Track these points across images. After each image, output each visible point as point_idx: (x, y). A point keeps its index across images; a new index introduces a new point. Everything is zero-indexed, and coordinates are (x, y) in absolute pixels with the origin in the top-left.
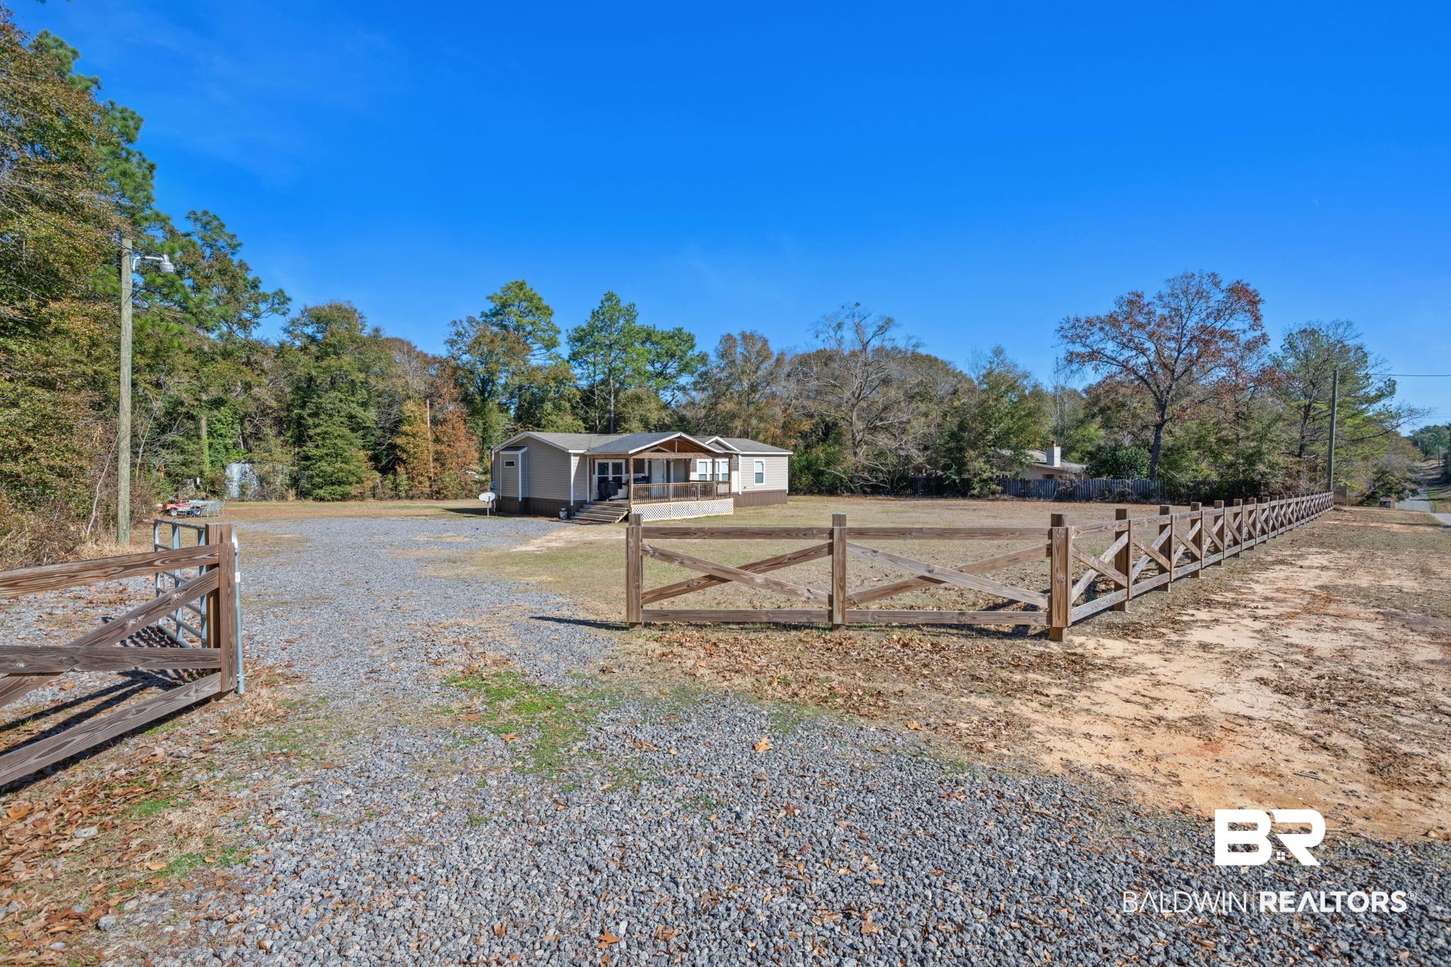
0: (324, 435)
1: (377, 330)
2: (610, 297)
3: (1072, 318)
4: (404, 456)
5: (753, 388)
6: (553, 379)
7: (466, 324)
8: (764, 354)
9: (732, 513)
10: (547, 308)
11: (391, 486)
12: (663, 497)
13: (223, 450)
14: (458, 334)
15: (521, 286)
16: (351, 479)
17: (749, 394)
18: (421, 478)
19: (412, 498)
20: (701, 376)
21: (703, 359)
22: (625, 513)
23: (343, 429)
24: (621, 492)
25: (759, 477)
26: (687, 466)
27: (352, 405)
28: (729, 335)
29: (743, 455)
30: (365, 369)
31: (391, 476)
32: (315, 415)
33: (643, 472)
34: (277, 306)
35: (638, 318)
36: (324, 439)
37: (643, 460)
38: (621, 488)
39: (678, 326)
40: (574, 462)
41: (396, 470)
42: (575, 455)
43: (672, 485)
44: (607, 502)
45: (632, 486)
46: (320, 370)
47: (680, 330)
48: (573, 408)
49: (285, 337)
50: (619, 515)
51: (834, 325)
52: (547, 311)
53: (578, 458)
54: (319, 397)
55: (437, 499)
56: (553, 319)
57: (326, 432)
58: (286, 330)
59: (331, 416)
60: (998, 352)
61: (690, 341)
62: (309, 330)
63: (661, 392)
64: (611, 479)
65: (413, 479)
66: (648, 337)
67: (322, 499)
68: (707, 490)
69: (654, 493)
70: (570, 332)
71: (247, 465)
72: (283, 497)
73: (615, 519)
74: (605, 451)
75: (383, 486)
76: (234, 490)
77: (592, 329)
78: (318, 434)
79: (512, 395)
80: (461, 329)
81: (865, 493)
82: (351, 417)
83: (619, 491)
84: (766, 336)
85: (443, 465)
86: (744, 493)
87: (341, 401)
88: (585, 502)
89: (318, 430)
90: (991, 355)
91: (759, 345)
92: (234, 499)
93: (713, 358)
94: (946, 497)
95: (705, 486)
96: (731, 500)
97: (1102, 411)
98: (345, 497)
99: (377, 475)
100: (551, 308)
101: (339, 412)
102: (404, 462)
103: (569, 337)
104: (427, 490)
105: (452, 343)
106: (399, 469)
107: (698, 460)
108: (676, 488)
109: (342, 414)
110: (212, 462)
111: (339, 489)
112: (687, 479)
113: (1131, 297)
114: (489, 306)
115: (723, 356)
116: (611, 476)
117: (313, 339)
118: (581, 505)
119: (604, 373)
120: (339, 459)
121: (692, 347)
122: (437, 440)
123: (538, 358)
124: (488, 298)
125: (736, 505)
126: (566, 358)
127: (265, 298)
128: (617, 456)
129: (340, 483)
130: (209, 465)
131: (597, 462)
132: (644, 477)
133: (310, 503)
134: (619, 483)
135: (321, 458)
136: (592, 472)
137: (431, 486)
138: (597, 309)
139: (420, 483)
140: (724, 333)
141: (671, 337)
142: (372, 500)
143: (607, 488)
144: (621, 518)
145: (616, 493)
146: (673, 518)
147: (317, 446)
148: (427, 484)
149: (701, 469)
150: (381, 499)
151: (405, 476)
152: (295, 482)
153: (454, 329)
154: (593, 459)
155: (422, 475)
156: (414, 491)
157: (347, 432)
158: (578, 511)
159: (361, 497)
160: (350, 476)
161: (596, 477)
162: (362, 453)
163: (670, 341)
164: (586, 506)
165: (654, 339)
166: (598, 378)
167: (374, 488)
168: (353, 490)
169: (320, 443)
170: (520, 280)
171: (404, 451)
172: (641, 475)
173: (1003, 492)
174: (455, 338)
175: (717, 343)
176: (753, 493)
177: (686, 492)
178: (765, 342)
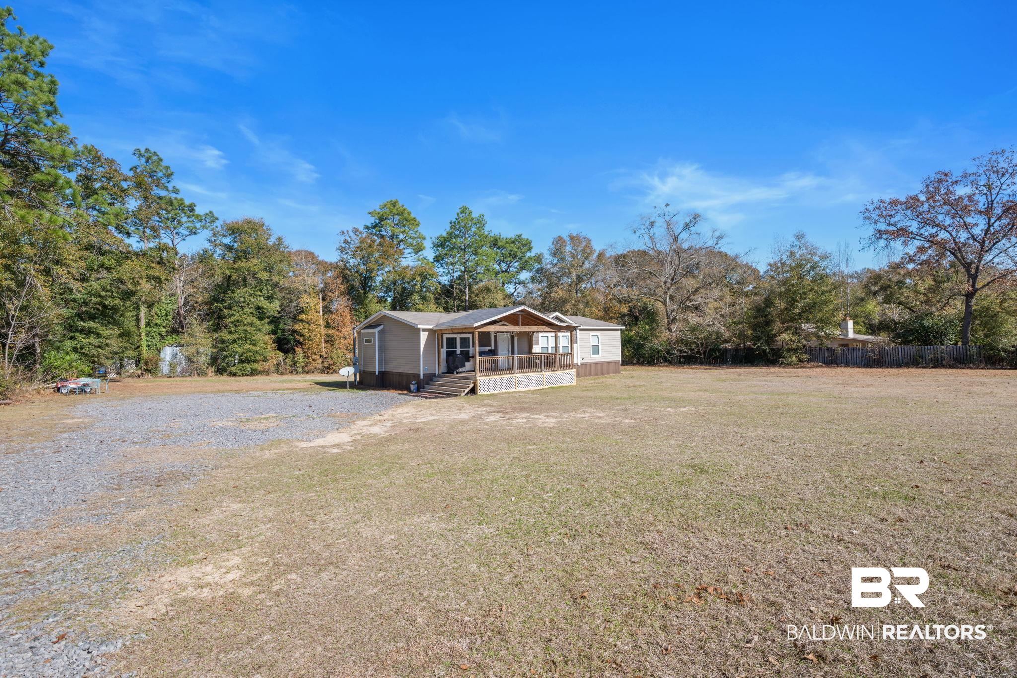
0: (237, 323)
1: (279, 239)
2: (464, 210)
3: (876, 201)
4: (301, 339)
5: (580, 280)
6: (419, 275)
7: (351, 234)
8: (589, 251)
9: (574, 384)
10: (414, 220)
11: (291, 363)
12: (509, 369)
13: (158, 337)
14: (346, 242)
15: (394, 204)
16: (258, 358)
17: (576, 284)
18: (314, 357)
19: (307, 373)
20: (537, 271)
21: (539, 258)
22: (471, 386)
23: (252, 318)
24: (468, 365)
25: (596, 350)
26: (529, 339)
27: (259, 298)
28: (559, 237)
29: (581, 330)
30: (269, 269)
31: (291, 355)
32: (230, 307)
33: (489, 345)
34: (208, 224)
35: (486, 225)
36: (236, 326)
37: (488, 333)
38: (469, 361)
39: (519, 234)
40: (423, 336)
41: (294, 350)
42: (424, 330)
43: (516, 357)
44: (455, 374)
45: (478, 358)
46: (232, 270)
47: (520, 236)
48: (436, 299)
49: (209, 246)
50: (465, 388)
51: (648, 223)
52: (414, 222)
53: (427, 333)
54: (233, 293)
55: (328, 373)
56: (420, 229)
57: (238, 321)
58: (209, 241)
59: (242, 308)
60: (800, 237)
61: (528, 245)
62: (227, 240)
63: (506, 286)
64: (458, 352)
65: (308, 358)
66: (495, 243)
67: (235, 375)
68: (550, 362)
69: (500, 364)
70: (433, 239)
71: (178, 349)
72: (204, 374)
73: (461, 392)
74: (452, 326)
75: (285, 364)
76: (165, 368)
77: (451, 235)
78: (232, 322)
79: (389, 290)
80: (347, 238)
81: (680, 363)
82: (258, 308)
83: (467, 364)
84: (589, 236)
85: (332, 345)
86: (582, 364)
87: (250, 295)
88: (434, 375)
89: (232, 319)
90: (794, 239)
91: (584, 244)
92: (163, 376)
93: (548, 258)
94: (757, 366)
95: (548, 358)
96: (573, 371)
97: (884, 288)
98: (254, 373)
99: (280, 355)
100: (418, 219)
101: (248, 304)
102: (301, 344)
103: (433, 243)
104: (320, 366)
105: (342, 250)
106: (297, 350)
107: (540, 334)
108: (520, 361)
109: (251, 306)
110: (149, 346)
111: (248, 367)
112: (530, 351)
113: (938, 176)
114: (371, 221)
115: (554, 254)
116: (458, 350)
117: (230, 248)
118: (430, 378)
119: (461, 271)
120: (248, 342)
121: (530, 249)
122: (328, 326)
123: (409, 260)
124: (369, 213)
125: (578, 375)
126: (431, 260)
127: (199, 218)
128: (463, 330)
129: (248, 361)
130: (145, 349)
131: (445, 336)
132: (490, 351)
133: (225, 378)
134: (467, 357)
135: (234, 341)
136: (441, 346)
137: (323, 363)
138: (454, 220)
139: (314, 360)
140: (556, 236)
141: (513, 242)
142: (275, 375)
143: (454, 361)
144: (467, 391)
145: (464, 366)
146: (518, 389)
147: (231, 332)
148: (320, 361)
149: (544, 342)
150: (282, 374)
151: (301, 356)
152: (214, 361)
153: (342, 238)
154: (441, 333)
155: (315, 354)
156: (310, 367)
157: (255, 320)
158: (428, 384)
159: (266, 373)
160: (257, 355)
161: (444, 351)
162: (268, 337)
163: (513, 245)
164: (435, 379)
165: (500, 244)
166: (456, 275)
167: (278, 365)
168: (258, 366)
169: (233, 329)
170: (394, 200)
171: (302, 335)
172: (487, 349)
173: (811, 360)
174: (343, 245)
175: (550, 244)
176: (590, 364)
177: (531, 364)
178: (589, 241)
